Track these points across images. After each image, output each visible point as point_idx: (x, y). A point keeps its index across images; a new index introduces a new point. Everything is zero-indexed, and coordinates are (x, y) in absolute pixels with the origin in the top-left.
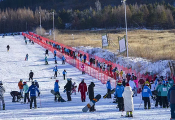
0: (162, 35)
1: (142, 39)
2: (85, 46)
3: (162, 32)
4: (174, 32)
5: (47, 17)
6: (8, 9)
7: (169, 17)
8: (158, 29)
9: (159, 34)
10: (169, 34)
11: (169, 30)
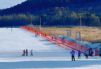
0: (94, 30)
1: (84, 32)
2: (58, 35)
3: (94, 28)
4: (100, 28)
5: (34, 18)
6: (13, 14)
7: (98, 20)
8: (91, 26)
9: (93, 29)
10: (97, 29)
11: (97, 27)
